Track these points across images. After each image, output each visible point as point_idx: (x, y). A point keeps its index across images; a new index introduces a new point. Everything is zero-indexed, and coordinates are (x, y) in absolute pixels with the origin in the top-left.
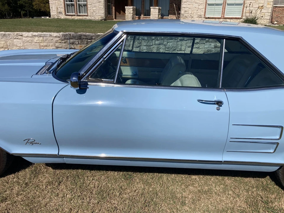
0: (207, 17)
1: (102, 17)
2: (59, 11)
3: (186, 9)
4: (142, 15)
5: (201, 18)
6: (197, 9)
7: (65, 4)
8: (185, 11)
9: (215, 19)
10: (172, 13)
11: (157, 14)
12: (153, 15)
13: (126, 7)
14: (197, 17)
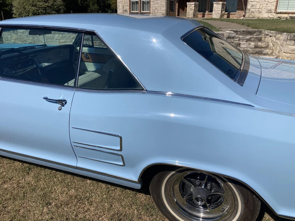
0: (278, 12)
1: (163, 15)
2: (125, 9)
3: (253, 3)
4: (207, 12)
5: (271, 13)
6: (267, 3)
7: (130, 2)
8: (252, 6)
9: (289, 14)
10: (239, 8)
11: (220, 9)
12: (216, 12)
13: (188, 3)
14: (266, 12)
